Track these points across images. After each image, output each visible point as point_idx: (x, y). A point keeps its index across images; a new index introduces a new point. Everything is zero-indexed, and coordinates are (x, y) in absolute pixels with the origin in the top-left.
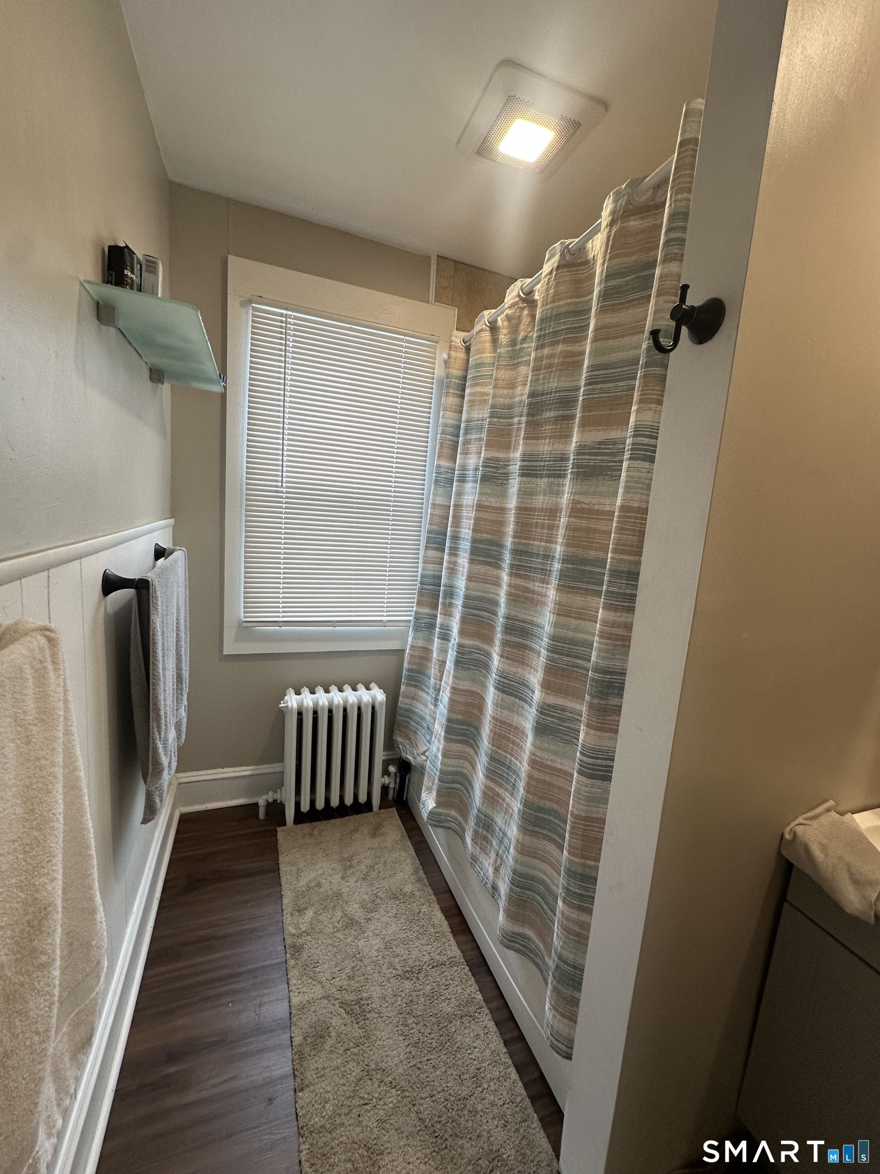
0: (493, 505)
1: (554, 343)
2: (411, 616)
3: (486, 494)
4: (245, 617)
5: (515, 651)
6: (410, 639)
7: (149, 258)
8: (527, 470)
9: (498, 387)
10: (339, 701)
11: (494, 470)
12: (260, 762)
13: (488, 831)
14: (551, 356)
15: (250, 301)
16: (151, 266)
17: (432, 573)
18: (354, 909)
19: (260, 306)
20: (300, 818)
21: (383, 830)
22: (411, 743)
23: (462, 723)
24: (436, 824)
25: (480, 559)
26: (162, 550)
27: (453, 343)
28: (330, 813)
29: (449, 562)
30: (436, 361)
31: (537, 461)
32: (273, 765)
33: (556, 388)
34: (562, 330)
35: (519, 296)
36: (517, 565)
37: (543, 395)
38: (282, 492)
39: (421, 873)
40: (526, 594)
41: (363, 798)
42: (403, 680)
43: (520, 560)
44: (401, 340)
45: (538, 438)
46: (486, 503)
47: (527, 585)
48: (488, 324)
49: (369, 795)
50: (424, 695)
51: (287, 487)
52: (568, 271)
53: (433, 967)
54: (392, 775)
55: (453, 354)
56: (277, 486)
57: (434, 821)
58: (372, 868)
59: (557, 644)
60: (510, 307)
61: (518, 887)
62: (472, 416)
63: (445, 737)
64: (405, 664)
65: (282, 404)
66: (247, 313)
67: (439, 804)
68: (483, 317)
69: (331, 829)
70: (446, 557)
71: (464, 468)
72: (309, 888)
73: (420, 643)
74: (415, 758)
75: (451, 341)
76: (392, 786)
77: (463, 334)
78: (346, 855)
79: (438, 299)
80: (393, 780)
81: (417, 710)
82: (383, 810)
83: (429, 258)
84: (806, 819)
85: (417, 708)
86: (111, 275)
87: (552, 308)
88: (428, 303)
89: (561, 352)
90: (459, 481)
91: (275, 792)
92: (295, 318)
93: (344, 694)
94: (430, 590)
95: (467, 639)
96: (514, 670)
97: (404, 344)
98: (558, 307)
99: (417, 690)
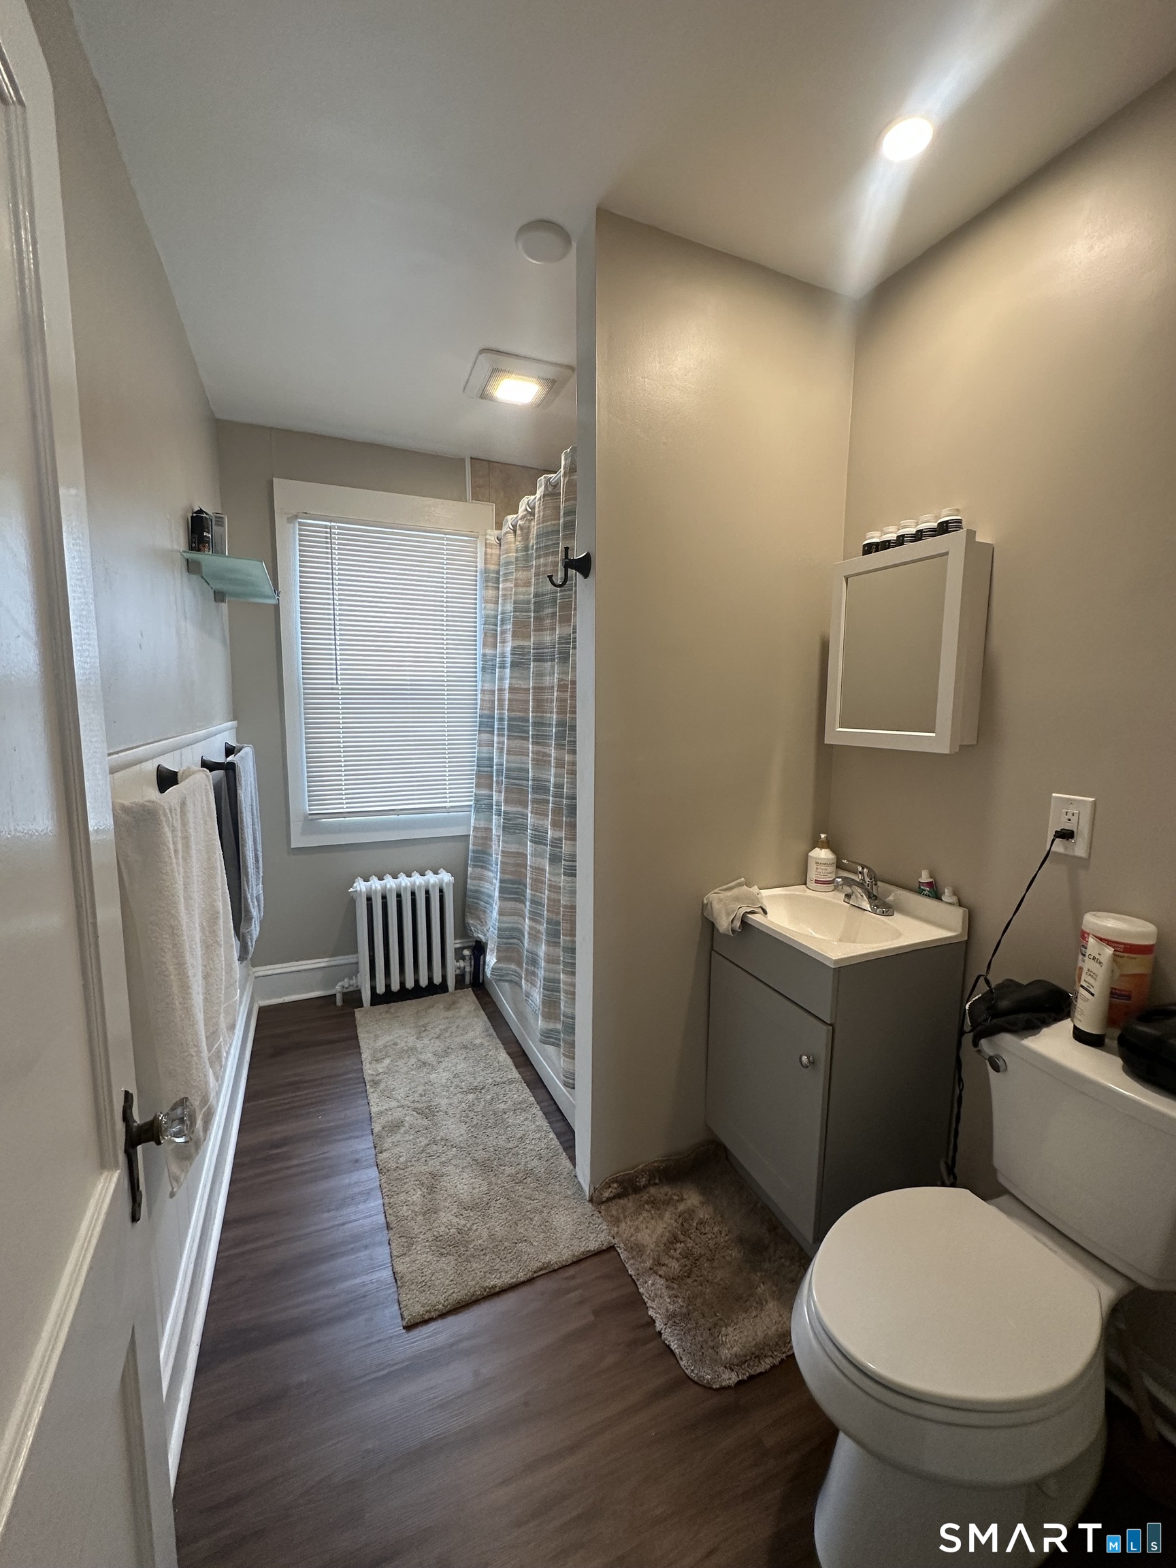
0: (523, 687)
1: (546, 555)
2: (471, 801)
3: (516, 678)
4: (310, 810)
5: (541, 807)
6: (472, 821)
7: (217, 515)
8: (537, 656)
9: (518, 586)
10: (406, 884)
11: (521, 657)
12: (334, 954)
13: (535, 966)
14: (545, 565)
15: (296, 517)
16: (220, 521)
17: (487, 755)
18: (428, 1057)
19: (305, 521)
20: (376, 1000)
21: (458, 1005)
22: (482, 922)
23: (513, 882)
24: (498, 978)
25: (516, 734)
26: (231, 748)
27: (488, 542)
28: (404, 995)
29: (499, 743)
30: (478, 555)
31: (543, 649)
32: (346, 957)
33: (551, 590)
34: (551, 545)
35: (526, 510)
36: (536, 735)
37: (543, 595)
38: (338, 689)
39: (492, 1031)
40: (545, 758)
41: (437, 980)
42: (469, 862)
43: (538, 731)
44: (442, 539)
45: (542, 630)
46: (516, 686)
47: (545, 750)
48: (512, 528)
49: (444, 977)
50: (491, 874)
51: (342, 684)
52: (551, 499)
53: (495, 1085)
54: (467, 958)
55: (489, 551)
56: (332, 684)
57: (496, 975)
58: (446, 1030)
59: (558, 790)
60: (521, 519)
61: (548, 990)
62: (506, 608)
63: (500, 897)
64: (470, 846)
65: (333, 617)
66: (294, 528)
67: (499, 960)
68: (507, 521)
69: (408, 1008)
70: (495, 738)
71: (503, 656)
72: (386, 1047)
73: (482, 824)
74: (485, 935)
75: (486, 539)
76: (468, 969)
77: (497, 532)
78: (421, 1023)
79: (475, 497)
80: (468, 964)
81: (485, 890)
82: (459, 991)
83: (463, 460)
84: (720, 890)
85: (485, 887)
86: (195, 538)
87: (543, 527)
88: (466, 502)
89: (551, 561)
90: (500, 667)
91: (351, 978)
92: (340, 528)
93: (412, 879)
94: (487, 772)
95: (511, 807)
96: (541, 822)
97: (445, 542)
98: (547, 526)
99: (483, 870)
